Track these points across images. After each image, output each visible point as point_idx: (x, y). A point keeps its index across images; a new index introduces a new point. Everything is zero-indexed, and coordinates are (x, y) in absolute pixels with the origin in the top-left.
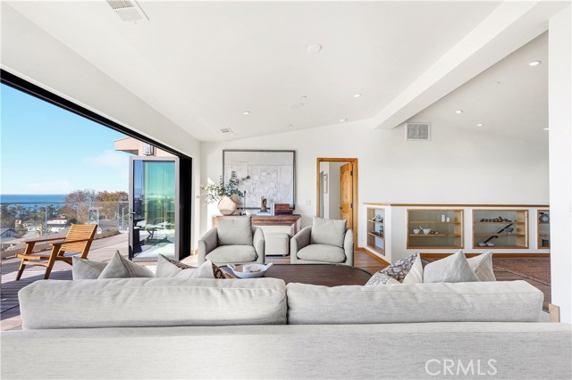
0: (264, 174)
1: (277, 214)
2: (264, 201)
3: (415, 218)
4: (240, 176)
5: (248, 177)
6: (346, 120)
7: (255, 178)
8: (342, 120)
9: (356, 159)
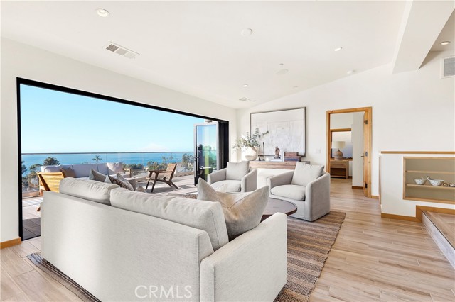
0: (279, 129)
1: (286, 160)
2: (277, 150)
3: (414, 167)
4: (262, 131)
5: (268, 132)
6: (354, 71)
7: (273, 132)
8: (349, 72)
9: (371, 108)
